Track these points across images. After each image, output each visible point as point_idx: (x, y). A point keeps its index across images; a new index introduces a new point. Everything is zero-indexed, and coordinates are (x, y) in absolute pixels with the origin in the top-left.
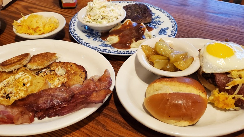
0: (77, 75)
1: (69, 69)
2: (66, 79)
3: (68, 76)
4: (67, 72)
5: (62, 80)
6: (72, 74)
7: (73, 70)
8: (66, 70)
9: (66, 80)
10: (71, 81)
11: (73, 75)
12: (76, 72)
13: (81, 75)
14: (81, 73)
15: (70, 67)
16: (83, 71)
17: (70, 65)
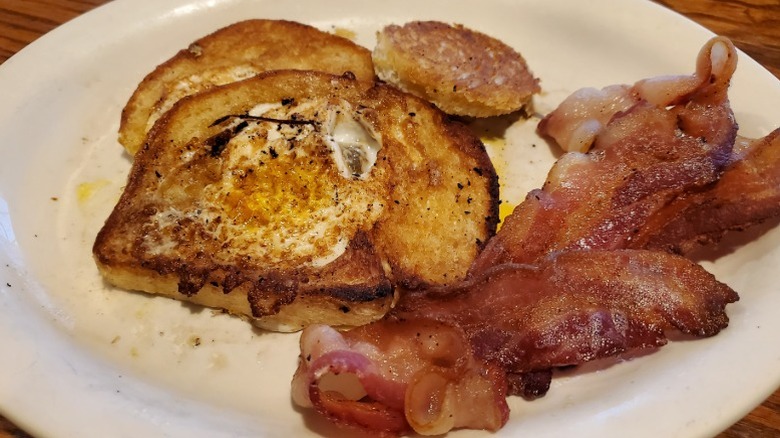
0: (440, 186)
1: (399, 136)
2: (376, 205)
3: (391, 187)
4: (389, 153)
5: (360, 210)
6: (411, 175)
7: (420, 148)
8: (378, 136)
9: (377, 210)
11: (421, 183)
12: (438, 163)
13: (464, 194)
14: (463, 177)
15: (404, 125)
16: (478, 171)
17: (405, 109)
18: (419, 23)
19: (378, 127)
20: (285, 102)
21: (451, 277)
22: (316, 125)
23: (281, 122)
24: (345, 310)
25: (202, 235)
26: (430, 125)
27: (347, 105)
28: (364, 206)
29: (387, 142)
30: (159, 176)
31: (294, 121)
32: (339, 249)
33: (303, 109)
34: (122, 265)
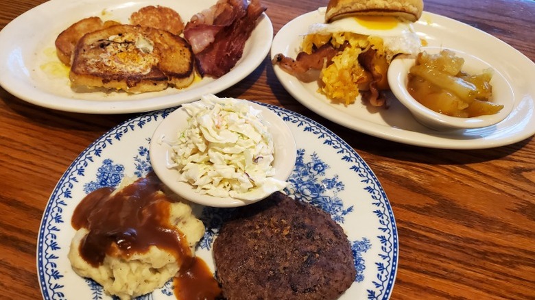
0: (175, 51)
1: (159, 41)
2: (156, 59)
3: (160, 54)
4: (156, 46)
5: (152, 61)
6: (165, 50)
7: (166, 43)
8: (152, 42)
9: (157, 61)
10: (166, 62)
11: (169, 52)
12: (173, 46)
13: (182, 53)
14: (181, 49)
15: (160, 38)
16: (186, 47)
17: (159, 33)
18: (144, 9)
19: (152, 40)
20: (120, 35)
21: (183, 71)
22: (133, 43)
23: (121, 44)
24: (155, 84)
25: (105, 65)
26: (168, 37)
27: (140, 35)
28: (153, 60)
29: (155, 43)
30: (84, 50)
31: (126, 42)
32: (149, 70)
33: (127, 37)
34: (83, 75)
